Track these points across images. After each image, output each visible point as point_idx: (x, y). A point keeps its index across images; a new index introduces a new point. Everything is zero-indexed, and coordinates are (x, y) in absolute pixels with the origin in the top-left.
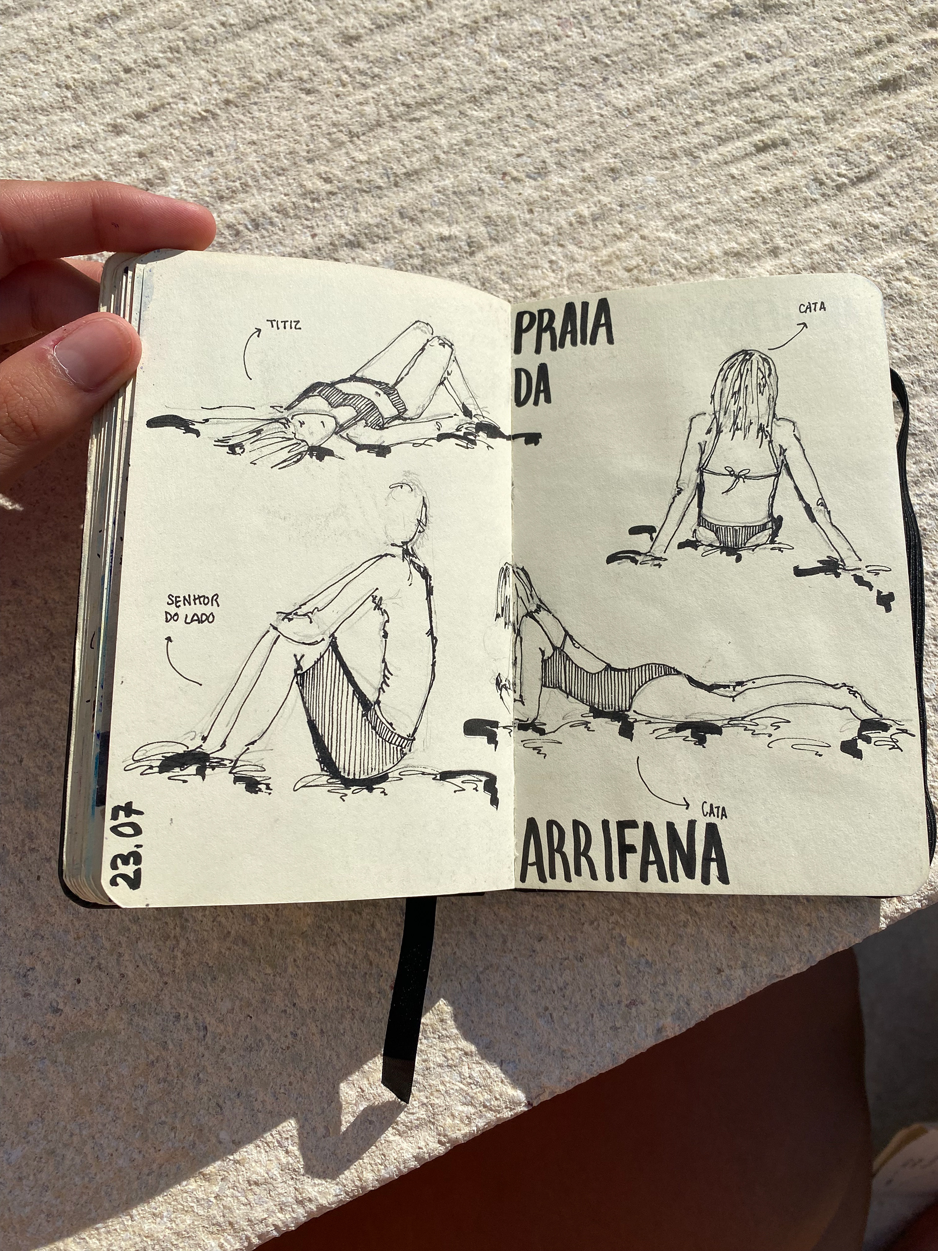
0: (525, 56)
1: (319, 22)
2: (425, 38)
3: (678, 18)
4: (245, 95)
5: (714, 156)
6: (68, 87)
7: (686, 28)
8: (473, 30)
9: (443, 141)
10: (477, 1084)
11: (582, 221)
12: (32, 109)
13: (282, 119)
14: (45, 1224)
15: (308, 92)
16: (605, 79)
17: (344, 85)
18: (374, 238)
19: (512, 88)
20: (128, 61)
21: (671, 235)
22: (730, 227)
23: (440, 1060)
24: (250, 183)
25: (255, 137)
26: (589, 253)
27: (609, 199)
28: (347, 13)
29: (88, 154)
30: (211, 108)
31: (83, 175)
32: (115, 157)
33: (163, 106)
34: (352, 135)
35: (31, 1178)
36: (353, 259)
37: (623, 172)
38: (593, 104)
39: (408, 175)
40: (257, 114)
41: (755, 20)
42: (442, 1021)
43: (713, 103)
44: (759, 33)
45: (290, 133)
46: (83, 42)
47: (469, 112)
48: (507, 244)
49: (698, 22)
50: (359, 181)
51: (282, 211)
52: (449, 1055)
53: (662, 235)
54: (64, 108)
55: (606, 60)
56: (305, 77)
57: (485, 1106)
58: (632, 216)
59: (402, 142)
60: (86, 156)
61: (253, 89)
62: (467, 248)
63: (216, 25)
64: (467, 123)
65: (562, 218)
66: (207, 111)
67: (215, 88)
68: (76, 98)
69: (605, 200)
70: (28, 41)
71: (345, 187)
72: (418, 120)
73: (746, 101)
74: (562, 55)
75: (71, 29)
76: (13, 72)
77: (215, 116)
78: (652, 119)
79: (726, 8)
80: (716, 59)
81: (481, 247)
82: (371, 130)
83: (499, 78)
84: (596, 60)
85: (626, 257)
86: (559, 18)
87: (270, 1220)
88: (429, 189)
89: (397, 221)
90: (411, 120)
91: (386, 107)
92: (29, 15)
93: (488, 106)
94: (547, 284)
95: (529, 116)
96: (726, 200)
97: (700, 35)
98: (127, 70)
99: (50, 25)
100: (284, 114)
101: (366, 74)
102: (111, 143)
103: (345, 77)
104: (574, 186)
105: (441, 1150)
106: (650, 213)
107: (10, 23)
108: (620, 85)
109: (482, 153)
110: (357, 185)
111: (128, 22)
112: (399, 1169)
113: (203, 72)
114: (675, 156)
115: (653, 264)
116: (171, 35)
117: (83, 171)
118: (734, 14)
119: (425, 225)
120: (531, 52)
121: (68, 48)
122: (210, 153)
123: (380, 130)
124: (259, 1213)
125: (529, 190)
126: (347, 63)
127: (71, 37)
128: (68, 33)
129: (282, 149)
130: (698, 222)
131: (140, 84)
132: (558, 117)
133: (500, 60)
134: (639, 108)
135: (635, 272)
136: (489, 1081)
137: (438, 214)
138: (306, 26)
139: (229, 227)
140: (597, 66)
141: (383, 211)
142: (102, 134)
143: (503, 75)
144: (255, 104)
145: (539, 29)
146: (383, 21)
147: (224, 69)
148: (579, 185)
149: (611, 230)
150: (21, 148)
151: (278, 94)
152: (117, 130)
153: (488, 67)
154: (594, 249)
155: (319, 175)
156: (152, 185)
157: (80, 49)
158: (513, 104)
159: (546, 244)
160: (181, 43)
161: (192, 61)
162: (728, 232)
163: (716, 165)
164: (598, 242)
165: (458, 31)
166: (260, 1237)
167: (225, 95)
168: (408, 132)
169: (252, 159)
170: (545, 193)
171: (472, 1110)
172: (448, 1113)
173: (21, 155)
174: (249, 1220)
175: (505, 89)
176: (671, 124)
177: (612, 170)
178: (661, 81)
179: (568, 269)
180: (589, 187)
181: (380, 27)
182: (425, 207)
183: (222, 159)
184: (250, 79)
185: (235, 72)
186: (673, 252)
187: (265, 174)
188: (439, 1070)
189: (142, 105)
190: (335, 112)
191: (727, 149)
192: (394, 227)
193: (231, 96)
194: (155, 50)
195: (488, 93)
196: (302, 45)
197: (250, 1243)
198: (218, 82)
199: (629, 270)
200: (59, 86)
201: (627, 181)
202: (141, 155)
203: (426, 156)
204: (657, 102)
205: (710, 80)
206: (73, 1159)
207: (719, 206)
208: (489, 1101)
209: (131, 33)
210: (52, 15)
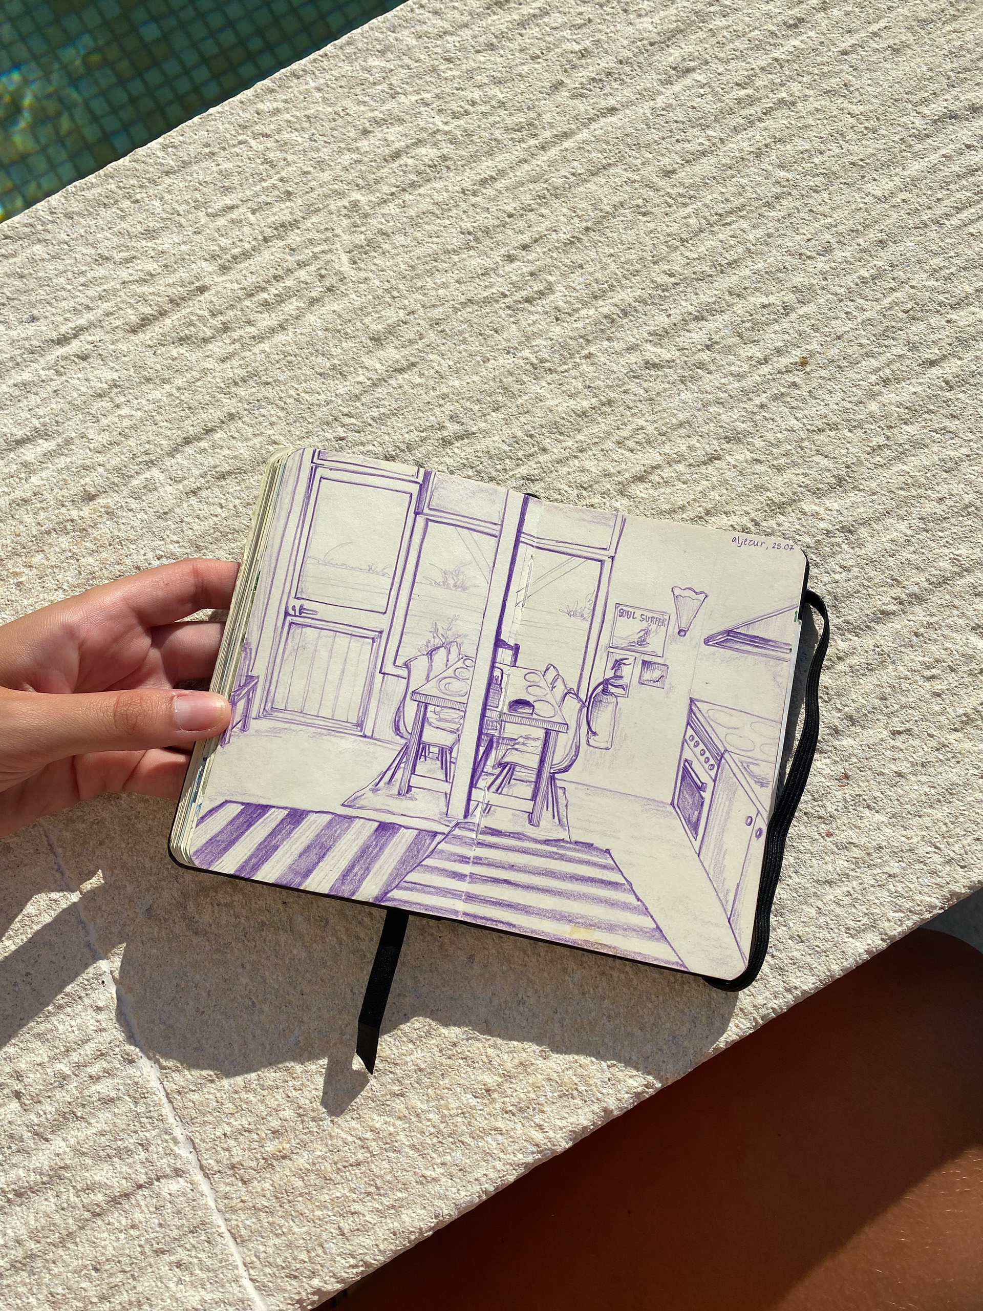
0: (800, 168)
1: (643, 164)
2: (724, 165)
3: (910, 126)
4: (599, 222)
5: (955, 221)
6: (469, 233)
7: (917, 133)
8: (758, 154)
9: (751, 237)
10: (902, 896)
11: (864, 281)
12: (447, 252)
13: (629, 236)
14: (607, 1023)
15: (644, 214)
16: (863, 177)
17: (670, 207)
18: (712, 312)
19: (794, 192)
20: (510, 209)
21: (932, 283)
22: (977, 271)
23: (872, 882)
24: (615, 284)
25: (612, 251)
26: (874, 303)
27: (882, 263)
28: (662, 155)
29: (493, 278)
30: (576, 234)
31: (493, 294)
32: (514, 278)
33: (541, 237)
34: (682, 240)
35: (592, 992)
36: (701, 329)
37: (889, 242)
38: (857, 196)
39: (729, 264)
40: (610, 235)
41: (967, 120)
42: (868, 854)
43: (947, 183)
44: (972, 128)
45: (637, 245)
46: (474, 200)
47: (766, 214)
48: (812, 304)
49: (925, 127)
50: (694, 273)
51: (643, 301)
52: (877, 878)
53: (927, 283)
54: (469, 248)
55: (861, 163)
56: (641, 204)
57: (911, 911)
58: (901, 273)
59: (721, 241)
60: (492, 280)
61: (604, 217)
62: (782, 311)
63: (569, 176)
64: (766, 221)
65: (849, 281)
66: (573, 237)
67: (576, 220)
68: (477, 240)
69: (880, 264)
70: (434, 204)
71: (686, 278)
72: (730, 224)
73: (971, 179)
74: (828, 164)
75: (463, 191)
76: (427, 227)
77: (579, 240)
78: (904, 201)
79: (945, 114)
80: (944, 152)
81: (793, 309)
82: (696, 235)
83: (784, 187)
84: (853, 164)
85: (903, 302)
86: (821, 138)
87: (769, 1005)
88: (748, 272)
89: (727, 298)
90: (724, 225)
91: (705, 218)
92: (429, 186)
93: (779, 208)
94: (848, 329)
95: (811, 211)
96: (970, 252)
97: (928, 136)
98: (510, 216)
99: (447, 191)
100: (629, 232)
101: (685, 196)
102: (507, 269)
103: (669, 200)
104: (854, 257)
105: (884, 945)
106: (914, 269)
107: (417, 193)
108: (875, 180)
109: (780, 242)
110: (694, 276)
111: (503, 181)
112: (856, 961)
113: (565, 210)
114: (926, 225)
115: (923, 305)
116: (538, 186)
117: (494, 291)
118: (951, 117)
119: (749, 298)
120: (804, 165)
121: (464, 206)
122: (581, 267)
123: (703, 235)
124: (760, 1000)
125: (821, 264)
126: (669, 190)
127: (464, 198)
128: (462, 195)
129: (634, 256)
130: (951, 270)
131: (521, 224)
132: (833, 209)
133: (783, 174)
134: (893, 195)
135: (911, 312)
136: (911, 893)
137: (757, 289)
138: (634, 168)
139: (606, 317)
140: (855, 169)
141: (716, 292)
142: (501, 263)
143: (786, 184)
144: (607, 227)
145: (807, 147)
146: (691, 157)
147: (580, 206)
148: (858, 256)
149: (888, 285)
150: (444, 280)
151: (622, 218)
152: (510, 259)
153: (774, 180)
154: (877, 300)
155: (665, 272)
156: (543, 294)
157: (473, 205)
158: (797, 204)
159: (841, 301)
160: (546, 192)
161: (556, 203)
162: (976, 275)
163: (959, 227)
164: (879, 295)
165: (747, 157)
166: (762, 1018)
167: (585, 224)
168: (724, 234)
169: (613, 266)
170: (833, 264)
171: (903, 915)
172: (885, 918)
173: (445, 285)
174: (754, 1006)
175: (790, 194)
176: (918, 203)
177: (881, 241)
178: (905, 173)
179: (861, 317)
180: (865, 256)
181: (688, 162)
182: (747, 285)
183: (591, 270)
184: (601, 210)
185: (589, 207)
186: (936, 294)
187: (624, 276)
188: (872, 889)
189: (526, 238)
190: (668, 226)
191: (964, 215)
192: (726, 302)
193: (589, 224)
194: (527, 199)
195: (777, 198)
196: (634, 182)
197: (757, 1022)
198: (578, 216)
199: (906, 312)
200: (463, 233)
201: (893, 248)
202: (532, 274)
203: (740, 250)
204: (905, 188)
205: (942, 168)
206: (618, 977)
207: (966, 257)
208: (913, 907)
209: (507, 189)
210: (446, 183)
